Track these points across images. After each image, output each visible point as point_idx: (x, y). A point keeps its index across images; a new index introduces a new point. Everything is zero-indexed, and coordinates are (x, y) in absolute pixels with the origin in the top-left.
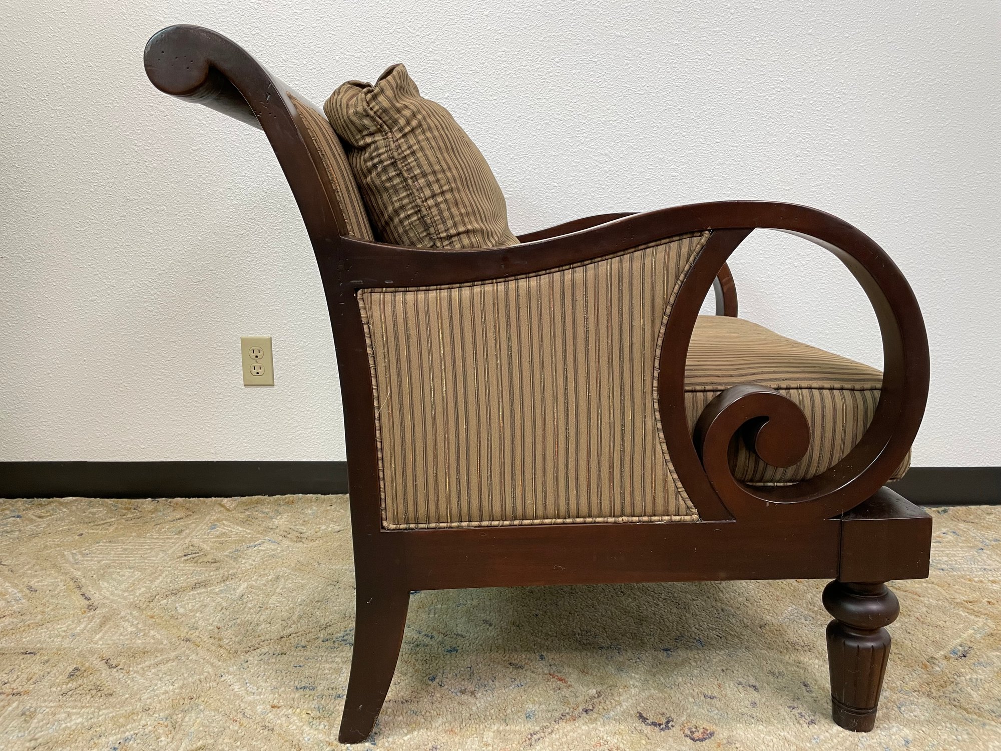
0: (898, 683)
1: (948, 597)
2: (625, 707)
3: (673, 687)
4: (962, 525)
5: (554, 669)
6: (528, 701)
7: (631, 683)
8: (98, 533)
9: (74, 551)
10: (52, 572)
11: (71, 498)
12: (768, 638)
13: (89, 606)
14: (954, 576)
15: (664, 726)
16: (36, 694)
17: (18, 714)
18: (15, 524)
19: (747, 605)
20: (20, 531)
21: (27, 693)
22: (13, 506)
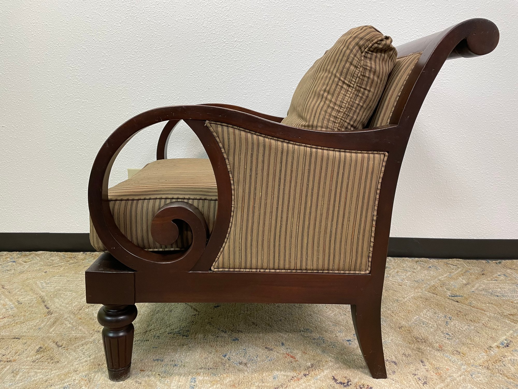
0: (472, 361)
1: (500, 312)
2: (326, 373)
3: (351, 361)
4: (509, 271)
5: (289, 351)
6: (275, 369)
7: (329, 359)
8: (54, 271)
9: (42, 281)
10: (30, 293)
11: (41, 252)
12: (403, 334)
13: (48, 312)
14: (504, 300)
15: (346, 384)
16: (19, 362)
17: (10, 372)
18: (12, 266)
19: (393, 315)
20: (15, 270)
21: (15, 361)
22: (11, 256)
